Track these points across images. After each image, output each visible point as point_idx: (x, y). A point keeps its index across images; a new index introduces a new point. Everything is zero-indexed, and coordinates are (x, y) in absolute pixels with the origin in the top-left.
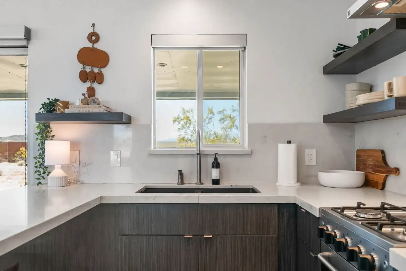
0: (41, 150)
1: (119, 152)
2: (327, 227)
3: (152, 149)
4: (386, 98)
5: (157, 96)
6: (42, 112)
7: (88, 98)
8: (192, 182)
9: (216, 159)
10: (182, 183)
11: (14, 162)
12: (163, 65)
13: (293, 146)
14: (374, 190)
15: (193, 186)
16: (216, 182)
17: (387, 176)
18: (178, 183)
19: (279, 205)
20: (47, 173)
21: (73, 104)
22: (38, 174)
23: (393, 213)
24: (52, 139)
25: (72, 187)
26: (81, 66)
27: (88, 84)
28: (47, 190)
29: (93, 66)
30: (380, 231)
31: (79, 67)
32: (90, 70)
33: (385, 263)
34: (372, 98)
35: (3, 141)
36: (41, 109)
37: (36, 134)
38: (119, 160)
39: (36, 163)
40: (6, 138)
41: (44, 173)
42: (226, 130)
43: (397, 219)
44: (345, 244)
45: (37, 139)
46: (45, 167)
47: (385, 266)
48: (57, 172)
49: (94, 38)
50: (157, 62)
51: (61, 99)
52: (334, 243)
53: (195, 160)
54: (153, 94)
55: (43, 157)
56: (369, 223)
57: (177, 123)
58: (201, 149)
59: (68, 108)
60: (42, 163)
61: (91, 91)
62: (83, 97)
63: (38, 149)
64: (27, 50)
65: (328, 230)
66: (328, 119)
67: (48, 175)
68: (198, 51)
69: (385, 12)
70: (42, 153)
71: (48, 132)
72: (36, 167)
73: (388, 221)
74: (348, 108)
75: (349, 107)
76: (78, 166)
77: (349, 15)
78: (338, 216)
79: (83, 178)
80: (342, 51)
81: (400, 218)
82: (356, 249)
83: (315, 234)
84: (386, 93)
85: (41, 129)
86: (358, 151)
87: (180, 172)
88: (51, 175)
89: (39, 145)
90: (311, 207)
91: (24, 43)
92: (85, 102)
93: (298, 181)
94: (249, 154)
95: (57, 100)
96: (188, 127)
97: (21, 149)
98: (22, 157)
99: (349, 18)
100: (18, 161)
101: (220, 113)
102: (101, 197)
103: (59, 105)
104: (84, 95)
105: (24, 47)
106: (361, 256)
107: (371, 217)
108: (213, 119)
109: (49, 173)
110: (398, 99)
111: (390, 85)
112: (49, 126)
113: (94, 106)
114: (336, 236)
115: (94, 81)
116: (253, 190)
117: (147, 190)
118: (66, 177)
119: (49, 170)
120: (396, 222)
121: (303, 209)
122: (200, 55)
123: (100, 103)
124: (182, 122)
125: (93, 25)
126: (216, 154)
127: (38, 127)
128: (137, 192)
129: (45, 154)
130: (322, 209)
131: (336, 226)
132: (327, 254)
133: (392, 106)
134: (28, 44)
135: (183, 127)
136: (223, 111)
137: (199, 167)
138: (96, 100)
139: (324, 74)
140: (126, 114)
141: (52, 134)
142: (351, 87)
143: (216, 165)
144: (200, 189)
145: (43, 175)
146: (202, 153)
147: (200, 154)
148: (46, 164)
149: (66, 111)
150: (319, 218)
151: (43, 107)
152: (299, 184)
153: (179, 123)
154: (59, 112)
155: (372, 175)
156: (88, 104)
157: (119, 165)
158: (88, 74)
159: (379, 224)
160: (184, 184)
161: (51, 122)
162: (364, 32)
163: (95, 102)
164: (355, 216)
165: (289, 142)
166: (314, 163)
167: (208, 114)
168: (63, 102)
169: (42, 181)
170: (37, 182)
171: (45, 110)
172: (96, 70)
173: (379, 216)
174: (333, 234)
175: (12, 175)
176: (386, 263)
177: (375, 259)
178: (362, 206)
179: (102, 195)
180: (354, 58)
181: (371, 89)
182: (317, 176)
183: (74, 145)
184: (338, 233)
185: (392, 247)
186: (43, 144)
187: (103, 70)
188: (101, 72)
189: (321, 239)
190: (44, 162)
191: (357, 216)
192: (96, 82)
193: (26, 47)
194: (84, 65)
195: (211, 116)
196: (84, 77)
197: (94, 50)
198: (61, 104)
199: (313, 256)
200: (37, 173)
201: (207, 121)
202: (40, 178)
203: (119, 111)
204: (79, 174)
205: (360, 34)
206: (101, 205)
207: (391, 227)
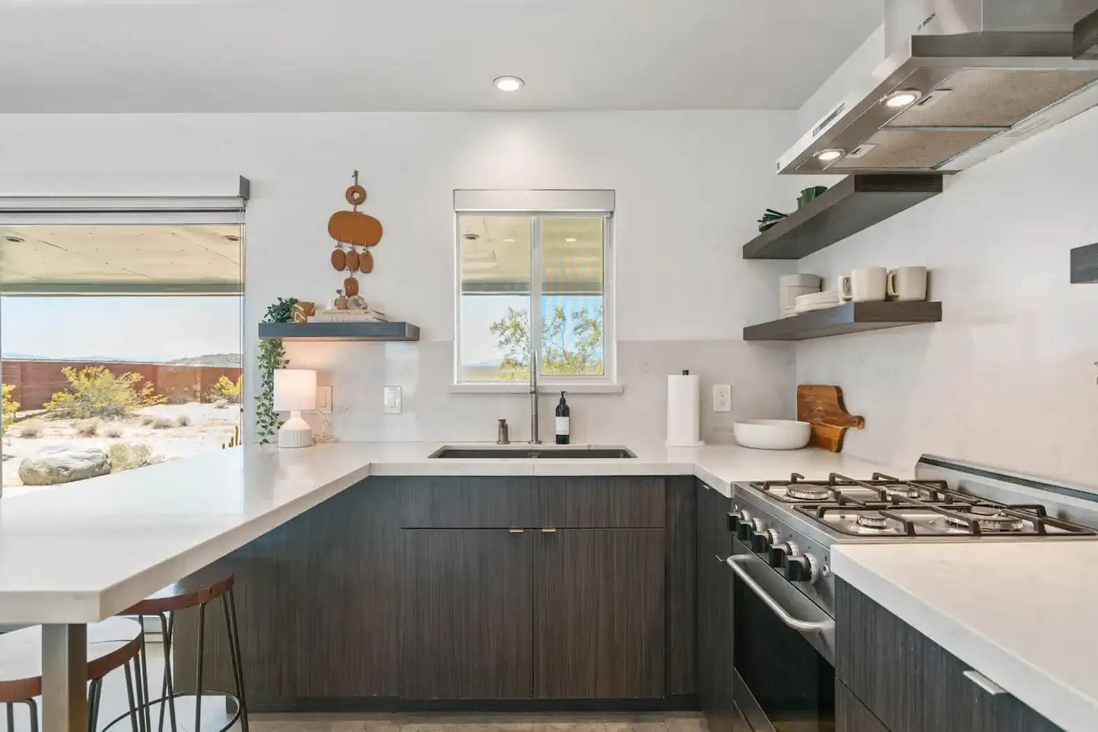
0: (266, 386)
1: (399, 388)
2: (742, 514)
3: (455, 383)
4: (842, 302)
5: (464, 290)
6: (269, 320)
7: (347, 297)
8: (520, 439)
9: (563, 401)
10: (506, 441)
11: (209, 401)
12: (472, 237)
13: (691, 380)
14: (827, 453)
15: (524, 446)
16: (563, 439)
17: (845, 430)
18: (500, 441)
19: (668, 479)
20: (277, 425)
21: (321, 307)
22: (262, 426)
23: (845, 491)
24: (285, 367)
25: (320, 447)
26: (336, 242)
27: (346, 274)
28: (278, 453)
29: (354, 243)
30: (820, 519)
31: (331, 245)
32: (349, 250)
33: (825, 569)
34: (819, 301)
35: (190, 365)
36: (266, 316)
37: (258, 357)
38: (398, 401)
39: (259, 407)
40: (194, 360)
41: (271, 424)
42: (585, 348)
43: (850, 501)
44: (767, 540)
45: (260, 367)
46: (273, 414)
47: (825, 573)
48: (295, 423)
49: (356, 196)
50: (464, 232)
51: (301, 299)
52: (751, 539)
53: (528, 403)
54: (456, 286)
55: (270, 398)
56: (805, 507)
57: (498, 332)
58: (538, 384)
59: (313, 314)
60: (269, 407)
61: (352, 287)
62: (338, 296)
63: (262, 382)
64: (244, 215)
65: (743, 518)
66: (751, 334)
67: (279, 428)
68: (533, 218)
69: (835, 166)
70: (268, 390)
71: (279, 355)
72: (259, 414)
73: (836, 504)
74: (783, 317)
75: (785, 314)
76: (330, 412)
77: (778, 168)
78: (760, 495)
79: (338, 433)
80: (773, 221)
81: (854, 499)
82: (784, 548)
83: (723, 525)
84: (841, 295)
85: (266, 350)
86: (800, 387)
87: (503, 425)
88: (282, 427)
89: (263, 377)
90: (719, 481)
91: (238, 204)
92: (342, 305)
93: (701, 438)
94: (620, 393)
95: (294, 301)
96: (518, 341)
97: (221, 379)
98: (222, 394)
99: (780, 173)
100: (216, 400)
101: (576, 315)
102: (370, 466)
103: (297, 308)
104: (339, 292)
105: (238, 211)
106: (790, 558)
107: (812, 497)
108: (562, 327)
109: (281, 423)
110: (858, 305)
111: (847, 281)
112: (280, 345)
113: (357, 311)
114: (755, 529)
115: (357, 269)
116: (624, 454)
117: (446, 453)
118: (310, 431)
119: (279, 419)
120: (849, 505)
121: (706, 484)
122: (537, 224)
123: (367, 306)
124: (508, 333)
125: (356, 174)
126: (563, 392)
127: (261, 346)
128: (430, 457)
129: (274, 392)
130: (736, 485)
131: (755, 512)
132: (742, 557)
133: (850, 316)
134: (245, 205)
135: (507, 341)
136: (582, 312)
137: (534, 414)
138: (360, 302)
139: (744, 258)
140: (410, 325)
141: (285, 357)
142: (789, 281)
143: (563, 410)
144: (536, 451)
145: (270, 427)
146: (540, 391)
147: (536, 392)
148: (275, 409)
149: (310, 320)
150: (730, 500)
151: (270, 312)
152: (701, 443)
153: (502, 334)
154: (297, 321)
155: (822, 428)
156: (347, 308)
157: (397, 410)
158: (346, 257)
159: (819, 508)
160: (509, 443)
161: (284, 339)
162: (807, 192)
163: (358, 305)
164: (788, 495)
165: (686, 373)
166: (727, 408)
167: (555, 318)
168: (304, 305)
169: (268, 437)
170: (261, 439)
171: (273, 317)
172: (360, 250)
173: (824, 496)
174: (751, 524)
175: (206, 425)
176: (827, 568)
177: (812, 563)
178: (798, 479)
179: (372, 462)
180: (792, 235)
181: (820, 285)
182: (732, 430)
183: (324, 377)
184: (758, 523)
185: (836, 543)
186: (271, 374)
187: (372, 250)
188: (367, 252)
189: (734, 533)
190: (272, 405)
191: (789, 496)
192: (359, 269)
193: (242, 211)
194: (340, 241)
195: (559, 321)
196: (339, 261)
197: (356, 215)
198: (300, 308)
199: (721, 561)
200: (261, 424)
201: (551, 332)
202: (266, 432)
203: (399, 319)
204: (330, 425)
205: (801, 195)
206: (371, 479)
207: (839, 513)
